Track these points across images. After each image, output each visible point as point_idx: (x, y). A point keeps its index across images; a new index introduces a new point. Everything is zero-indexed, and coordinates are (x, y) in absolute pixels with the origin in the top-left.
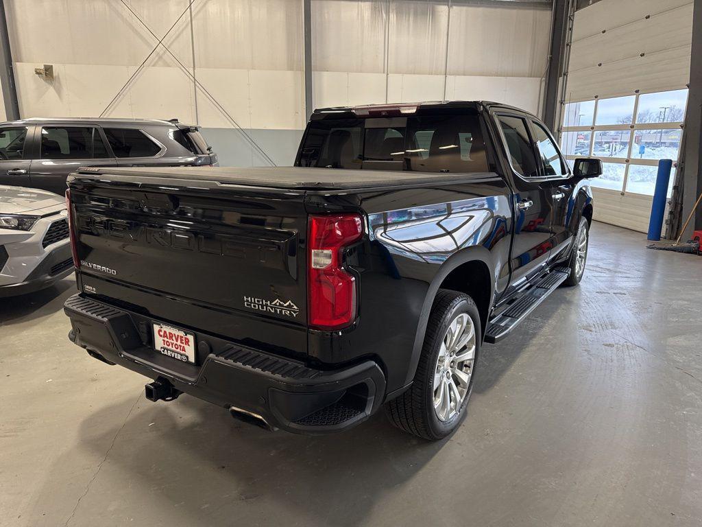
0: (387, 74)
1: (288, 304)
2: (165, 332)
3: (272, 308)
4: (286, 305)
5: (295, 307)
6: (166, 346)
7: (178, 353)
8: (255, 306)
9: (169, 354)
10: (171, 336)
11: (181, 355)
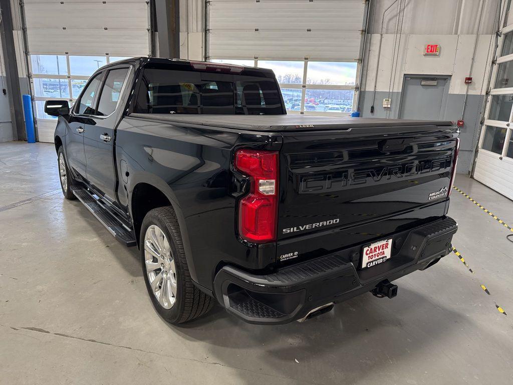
2: (372, 249)
3: (439, 195)
4: (444, 190)
5: (447, 190)
6: (370, 260)
7: (380, 259)
8: (433, 198)
9: (374, 264)
11: (382, 258)
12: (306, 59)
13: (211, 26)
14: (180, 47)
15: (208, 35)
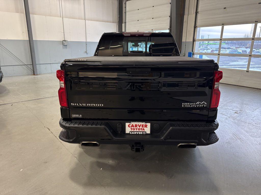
0: (63, 18)
1: (203, 102)
2: (133, 125)
3: (195, 105)
4: (202, 103)
5: (206, 103)
6: (132, 130)
7: (140, 132)
8: (187, 106)
9: (135, 133)
10: (136, 126)
11: (142, 132)
12: (256, 22)
13: (199, 10)
14: (184, 23)
15: (197, 15)
